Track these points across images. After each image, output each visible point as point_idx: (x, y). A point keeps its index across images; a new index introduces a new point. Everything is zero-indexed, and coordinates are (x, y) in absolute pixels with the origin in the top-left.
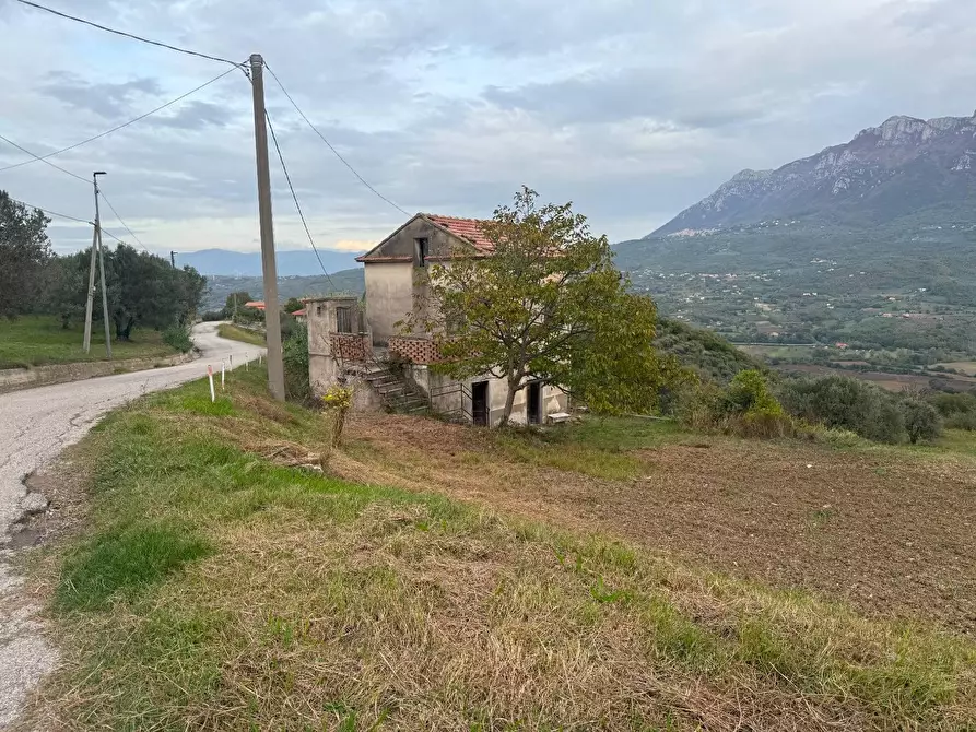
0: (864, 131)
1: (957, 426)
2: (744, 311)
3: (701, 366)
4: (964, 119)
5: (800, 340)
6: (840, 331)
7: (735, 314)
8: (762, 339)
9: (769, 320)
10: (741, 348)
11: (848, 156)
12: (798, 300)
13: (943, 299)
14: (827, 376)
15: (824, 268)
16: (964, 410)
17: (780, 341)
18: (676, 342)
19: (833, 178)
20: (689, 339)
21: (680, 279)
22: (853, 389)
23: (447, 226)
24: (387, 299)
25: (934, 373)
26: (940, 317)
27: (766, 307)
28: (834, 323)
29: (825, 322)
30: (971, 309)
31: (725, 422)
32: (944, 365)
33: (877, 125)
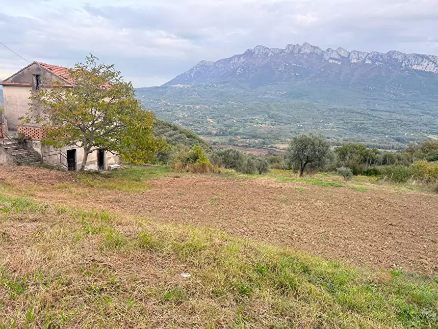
0: (248, 50)
1: (276, 168)
2: (203, 122)
3: (185, 145)
4: (282, 50)
5: (224, 135)
6: (238, 131)
7: (199, 123)
8: (210, 134)
9: (212, 126)
10: (201, 137)
11: (242, 59)
12: (223, 118)
13: (274, 120)
15: (233, 105)
16: (278, 162)
17: (216, 135)
18: (175, 134)
19: (237, 68)
20: (181, 133)
21: (177, 106)
22: (238, 154)
23: (51, 70)
24: (16, 105)
25: (270, 148)
26: (272, 127)
27: (211, 121)
28: (236, 128)
29: (233, 128)
30: (282, 124)
31: (187, 167)
32: (273, 145)
33: (253, 48)
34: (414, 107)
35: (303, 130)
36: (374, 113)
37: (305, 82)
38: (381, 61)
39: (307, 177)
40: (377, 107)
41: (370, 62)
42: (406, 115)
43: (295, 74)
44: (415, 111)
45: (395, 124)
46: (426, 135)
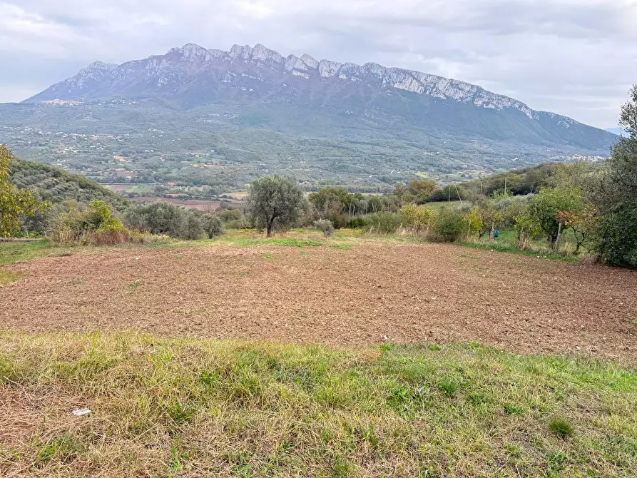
0: (173, 49)
1: (233, 228)
2: (107, 161)
3: (78, 200)
4: (226, 53)
5: (146, 181)
6: (169, 175)
7: (101, 163)
8: (121, 180)
9: (124, 167)
10: (107, 187)
11: (165, 63)
12: (141, 155)
13: (224, 157)
14: (155, 203)
15: (156, 134)
16: (237, 219)
17: (133, 181)
18: (57, 183)
19: (157, 76)
20: (67, 181)
21: (56, 136)
22: (171, 210)
25: (222, 199)
26: (222, 167)
27: (122, 159)
28: (165, 170)
29: (159, 170)
30: (237, 163)
31: (83, 237)
32: (226, 194)
33: (180, 47)
34: (399, 137)
35: (267, 170)
36: (352, 146)
37: (263, 102)
38: (357, 76)
39: (276, 236)
40: (358, 138)
41: (345, 77)
42: (392, 148)
43: (248, 89)
44: (400, 143)
45: (379, 160)
46: (413, 172)
